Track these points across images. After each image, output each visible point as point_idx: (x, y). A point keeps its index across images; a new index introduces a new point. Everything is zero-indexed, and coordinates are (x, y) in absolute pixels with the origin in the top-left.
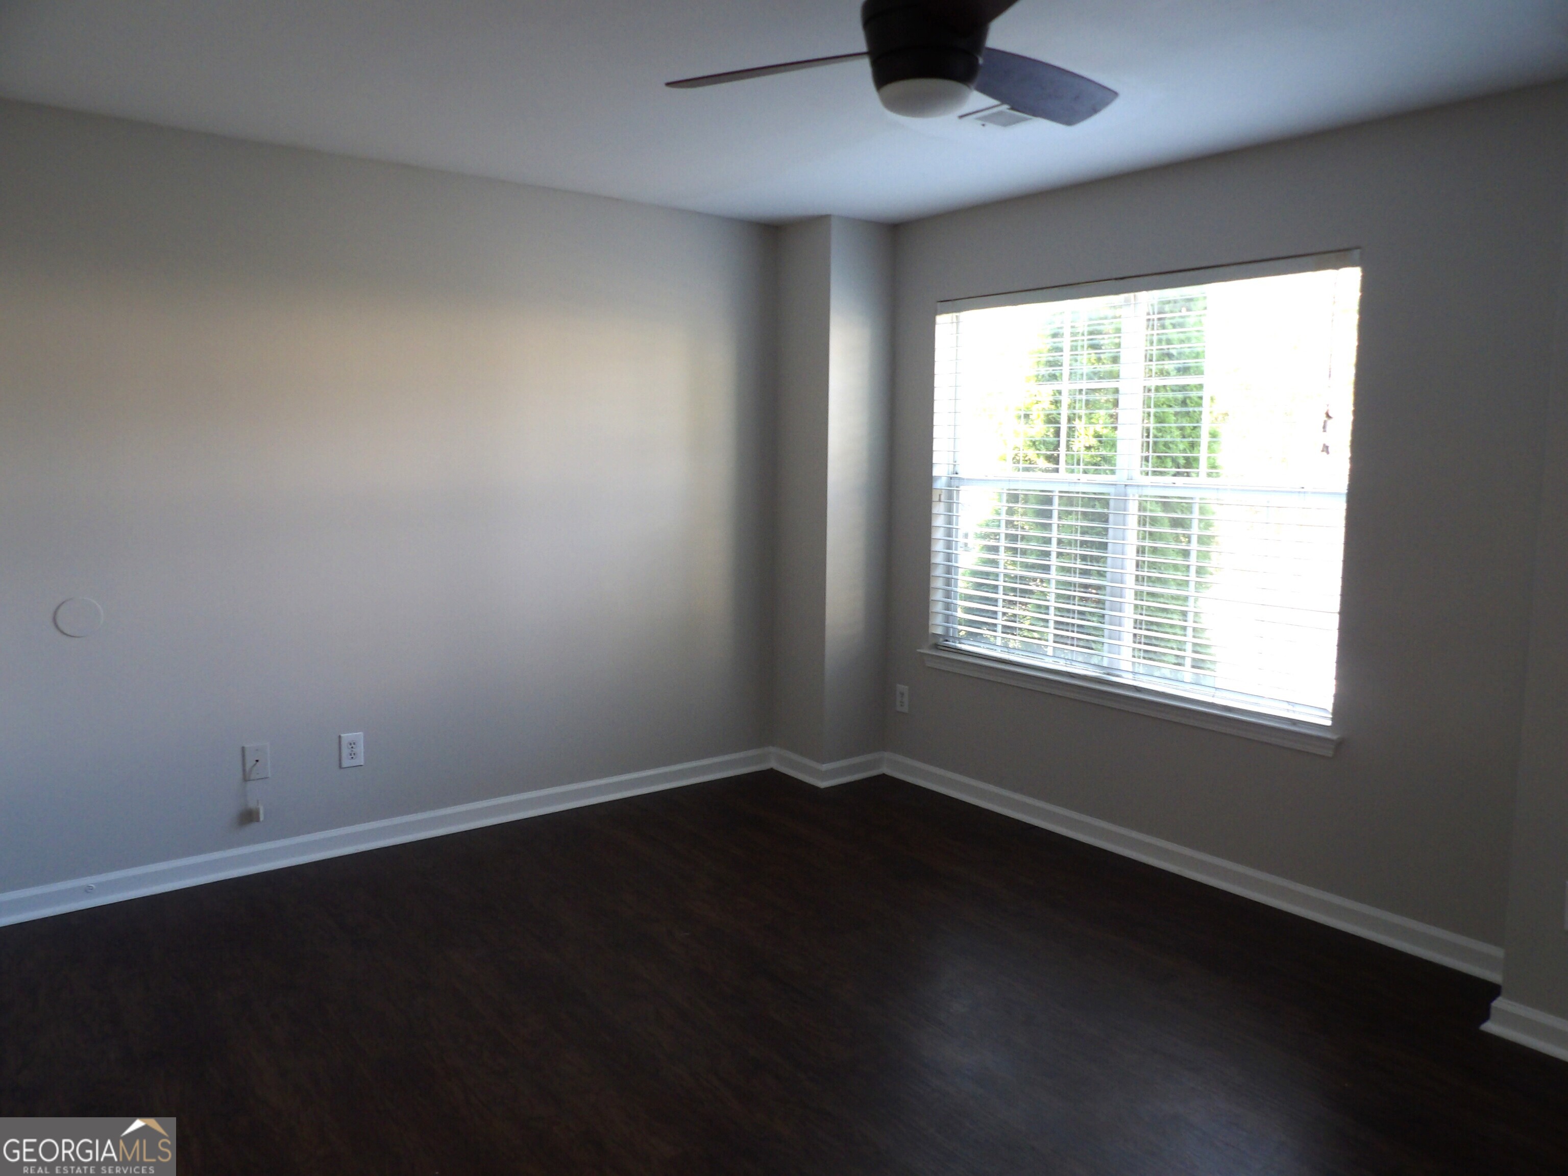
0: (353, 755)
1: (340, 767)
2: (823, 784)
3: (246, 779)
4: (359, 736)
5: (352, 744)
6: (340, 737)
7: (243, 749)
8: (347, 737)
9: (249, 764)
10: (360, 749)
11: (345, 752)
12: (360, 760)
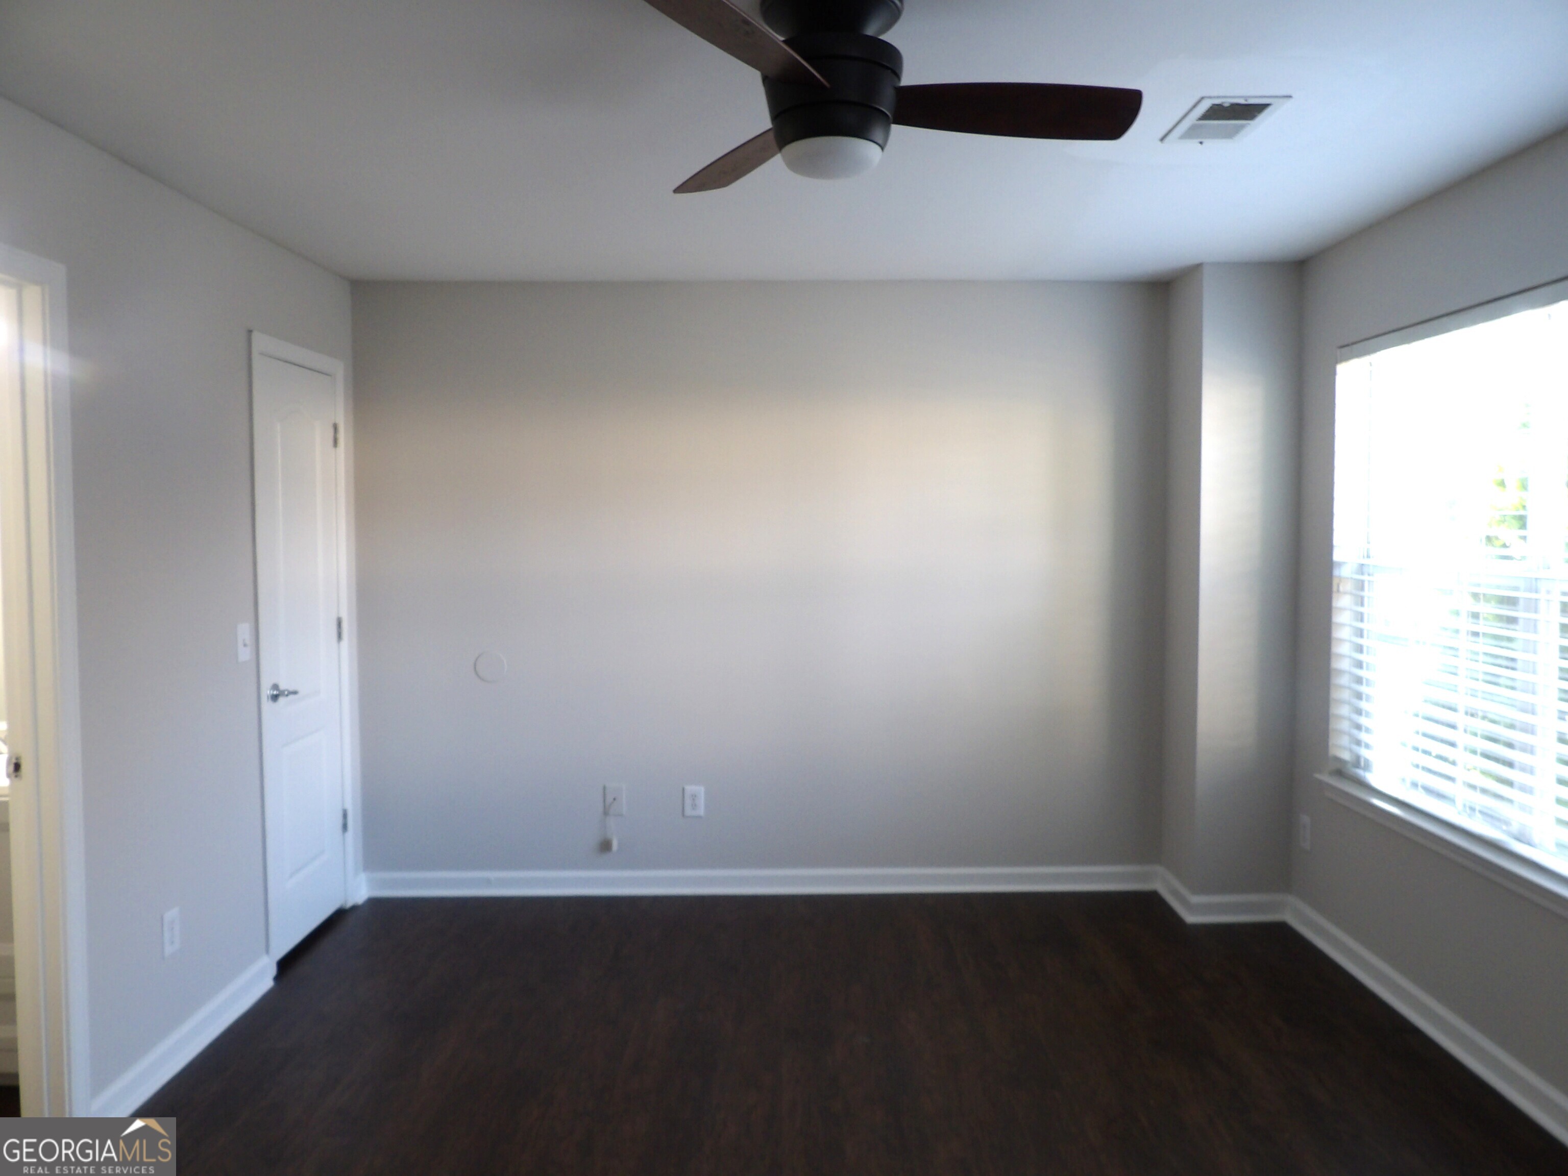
0: (694, 806)
1: (683, 815)
2: (1191, 918)
3: (606, 813)
4: (700, 790)
5: (694, 797)
6: (683, 789)
7: (604, 788)
8: (690, 789)
9: (609, 799)
10: (701, 802)
11: (688, 802)
12: (701, 811)
